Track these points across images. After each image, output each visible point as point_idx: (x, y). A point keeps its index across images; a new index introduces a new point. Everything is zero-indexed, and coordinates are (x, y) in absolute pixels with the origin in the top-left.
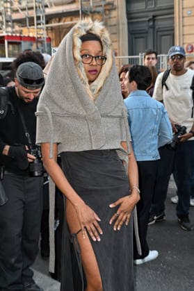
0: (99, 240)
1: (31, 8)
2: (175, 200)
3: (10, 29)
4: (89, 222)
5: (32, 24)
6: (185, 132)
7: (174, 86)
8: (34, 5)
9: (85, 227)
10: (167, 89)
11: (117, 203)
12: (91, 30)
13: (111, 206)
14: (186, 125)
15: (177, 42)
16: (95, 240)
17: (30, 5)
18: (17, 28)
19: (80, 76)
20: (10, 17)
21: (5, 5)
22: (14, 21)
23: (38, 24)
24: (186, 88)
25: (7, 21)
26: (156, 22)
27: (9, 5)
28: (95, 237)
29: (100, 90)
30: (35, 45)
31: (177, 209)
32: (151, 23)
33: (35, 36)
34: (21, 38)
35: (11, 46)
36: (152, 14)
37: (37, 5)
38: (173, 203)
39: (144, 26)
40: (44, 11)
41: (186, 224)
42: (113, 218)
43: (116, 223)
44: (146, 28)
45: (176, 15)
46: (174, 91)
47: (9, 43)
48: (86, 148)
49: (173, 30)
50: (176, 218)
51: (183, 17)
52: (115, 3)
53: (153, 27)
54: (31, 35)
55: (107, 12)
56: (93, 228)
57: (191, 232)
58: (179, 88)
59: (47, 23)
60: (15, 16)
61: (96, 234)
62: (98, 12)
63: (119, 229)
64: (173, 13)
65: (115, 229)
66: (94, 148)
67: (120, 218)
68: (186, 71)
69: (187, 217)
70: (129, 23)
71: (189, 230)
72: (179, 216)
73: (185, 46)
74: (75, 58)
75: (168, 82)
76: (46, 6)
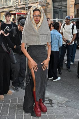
0: (37, 71)
1: (24, 5)
2: (66, 62)
3: (18, 11)
4: (34, 66)
5: (24, 9)
6: (69, 42)
7: (66, 28)
8: (25, 3)
9: (33, 67)
10: (64, 29)
11: (43, 62)
12: (37, 8)
13: (42, 64)
14: (70, 40)
15: (68, 15)
16: (35, 71)
17: (24, 4)
18: (20, 10)
19: (32, 23)
20: (18, 7)
21: (16, 3)
22: (19, 8)
23: (26, 9)
24: (70, 29)
25: (17, 8)
26: (62, 9)
27: (17, 3)
28: (36, 70)
29: (40, 27)
30: (25, 16)
31: (67, 65)
32: (60, 9)
33: (25, 13)
34: (21, 13)
35: (18, 16)
36: (60, 6)
37: (26, 3)
38: (65, 63)
39: (58, 10)
40: (28, 5)
41: (69, 70)
42: (43, 67)
43: (44, 68)
44: (59, 11)
45: (68, 7)
46: (66, 30)
47: (17, 15)
48: (35, 44)
49: (67, 11)
50: (66, 68)
51: (70, 7)
52: (49, 3)
53: (61, 10)
54: (24, 13)
55: (47, 6)
56: (35, 68)
57: (70, 72)
58: (68, 29)
59: (29, 9)
60: (19, 7)
61: (36, 69)
62: (44, 6)
63: (45, 70)
64: (67, 6)
65: (43, 70)
66: (38, 44)
67: (45, 67)
68: (70, 23)
69: (70, 68)
70: (53, 9)
71: (70, 71)
72: (67, 67)
73: (70, 16)
74: (31, 17)
75: (65, 27)
76: (29, 4)
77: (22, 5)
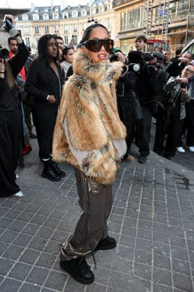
77: (157, 26)
